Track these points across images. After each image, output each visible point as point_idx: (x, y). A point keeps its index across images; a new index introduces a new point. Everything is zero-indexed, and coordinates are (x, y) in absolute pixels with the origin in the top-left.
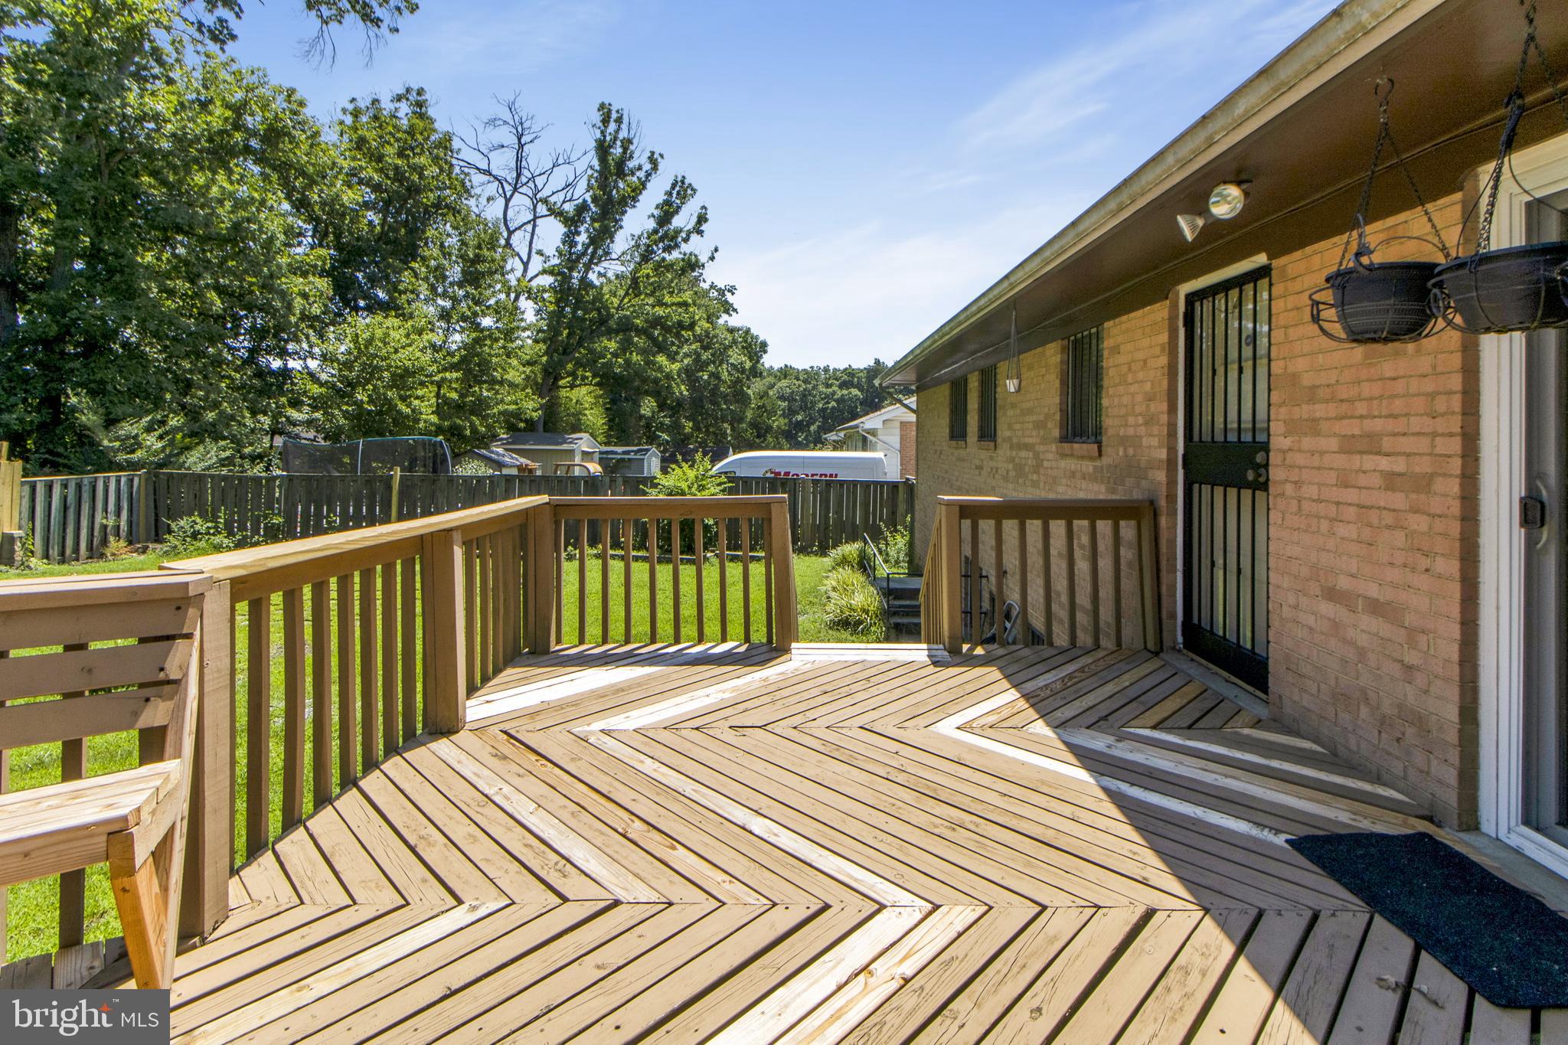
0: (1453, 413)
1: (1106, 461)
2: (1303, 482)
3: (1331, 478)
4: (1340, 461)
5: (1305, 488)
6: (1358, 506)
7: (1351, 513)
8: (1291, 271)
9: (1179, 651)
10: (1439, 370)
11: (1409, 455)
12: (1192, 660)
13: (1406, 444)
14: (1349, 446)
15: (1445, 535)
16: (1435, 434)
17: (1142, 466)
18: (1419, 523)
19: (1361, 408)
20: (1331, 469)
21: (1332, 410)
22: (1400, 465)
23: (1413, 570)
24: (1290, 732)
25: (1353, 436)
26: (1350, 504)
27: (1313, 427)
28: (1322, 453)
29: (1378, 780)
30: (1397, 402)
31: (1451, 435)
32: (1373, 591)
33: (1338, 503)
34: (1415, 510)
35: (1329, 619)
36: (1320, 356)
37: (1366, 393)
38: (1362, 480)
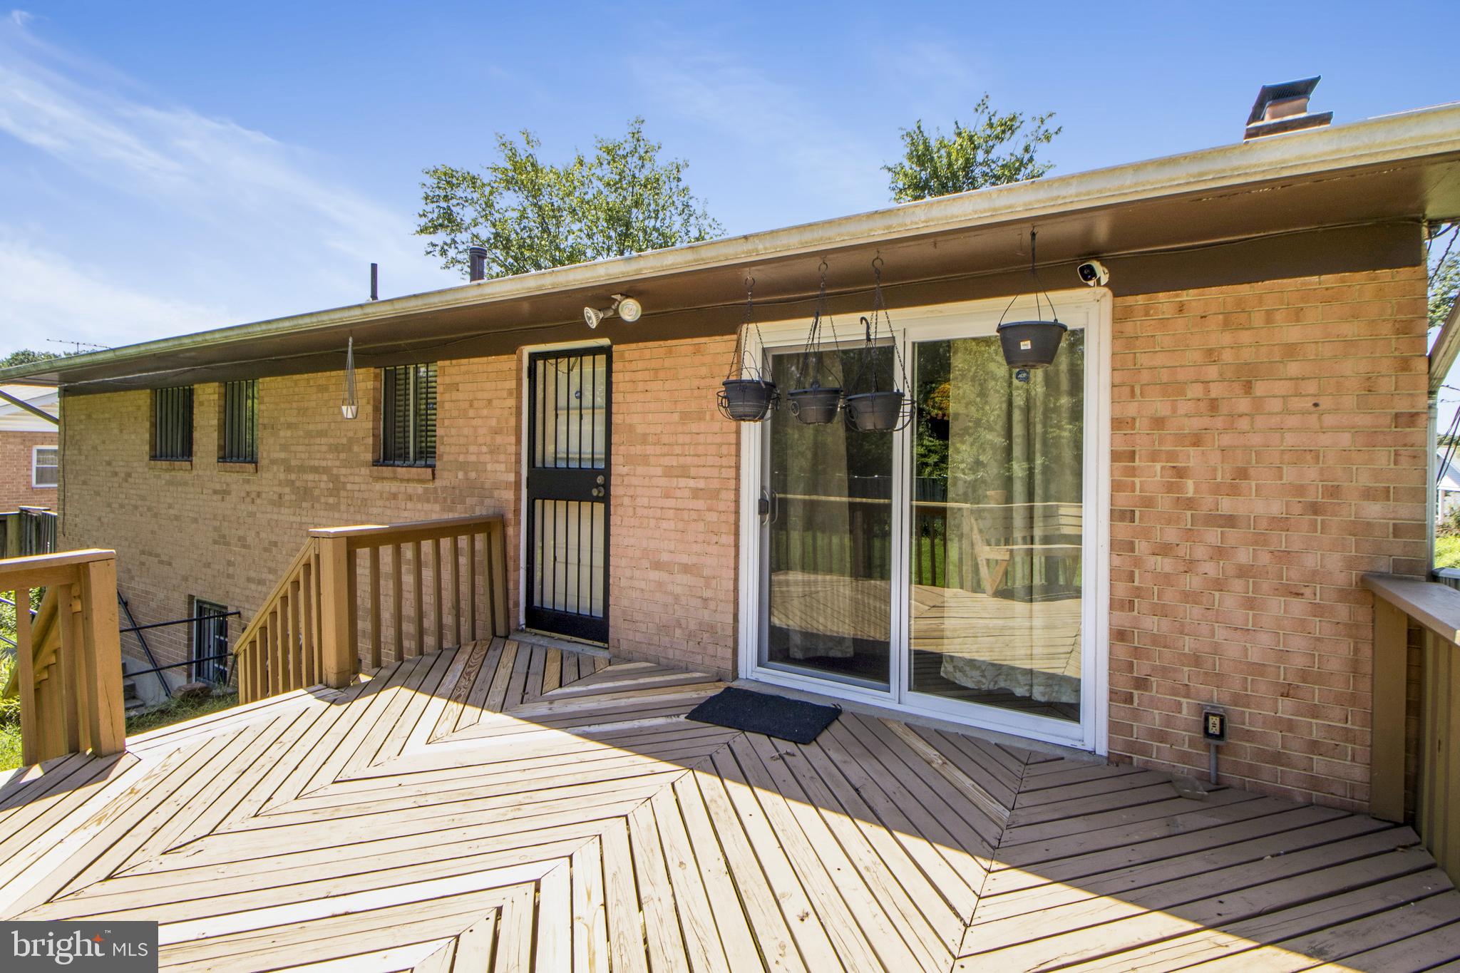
0: (731, 455)
1: (438, 483)
2: (637, 496)
3: (658, 492)
4: (663, 482)
5: (638, 499)
6: (675, 509)
7: (671, 513)
8: (628, 355)
9: (522, 630)
10: (724, 430)
11: (707, 478)
12: (536, 634)
13: (704, 472)
14: (669, 472)
15: (727, 522)
16: (721, 467)
17: (487, 486)
18: (712, 517)
19: (678, 450)
20: (658, 487)
21: (658, 450)
22: (701, 484)
23: (709, 543)
24: (629, 661)
25: (672, 466)
26: (669, 508)
27: (645, 460)
28: (651, 477)
29: (687, 670)
30: (700, 447)
31: (730, 467)
32: (685, 559)
33: (662, 508)
34: (710, 510)
35: (655, 582)
36: (650, 415)
37: (680, 441)
38: (679, 493)
